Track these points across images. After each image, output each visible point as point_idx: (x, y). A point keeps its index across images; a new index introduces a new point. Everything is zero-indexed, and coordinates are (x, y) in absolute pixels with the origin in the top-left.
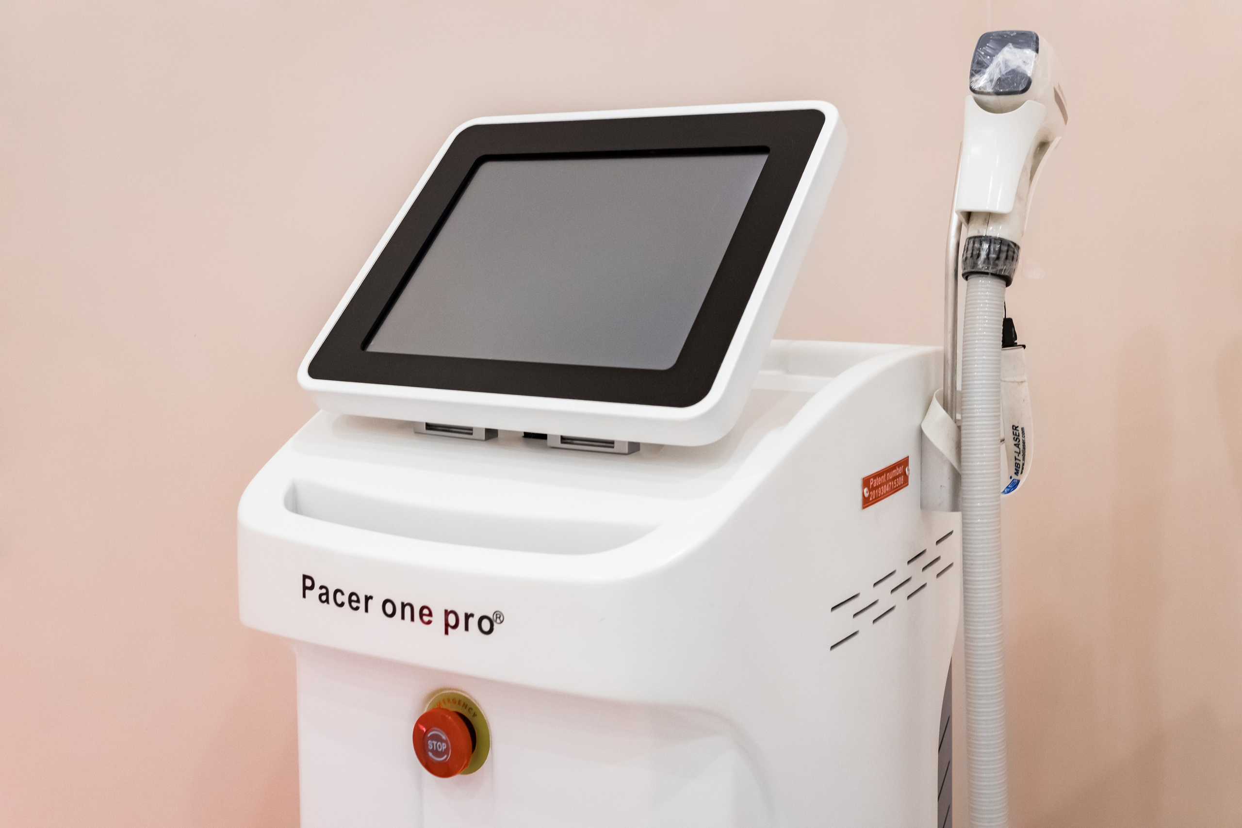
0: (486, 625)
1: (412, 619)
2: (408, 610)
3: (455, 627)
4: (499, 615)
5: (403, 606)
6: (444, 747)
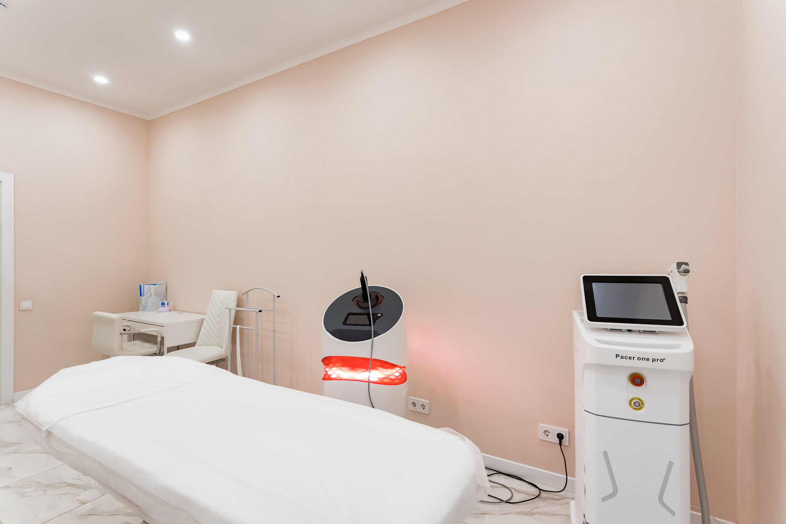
0: (662, 360)
1: (645, 360)
2: (644, 359)
3: (655, 361)
4: (664, 359)
5: (643, 358)
6: (640, 381)
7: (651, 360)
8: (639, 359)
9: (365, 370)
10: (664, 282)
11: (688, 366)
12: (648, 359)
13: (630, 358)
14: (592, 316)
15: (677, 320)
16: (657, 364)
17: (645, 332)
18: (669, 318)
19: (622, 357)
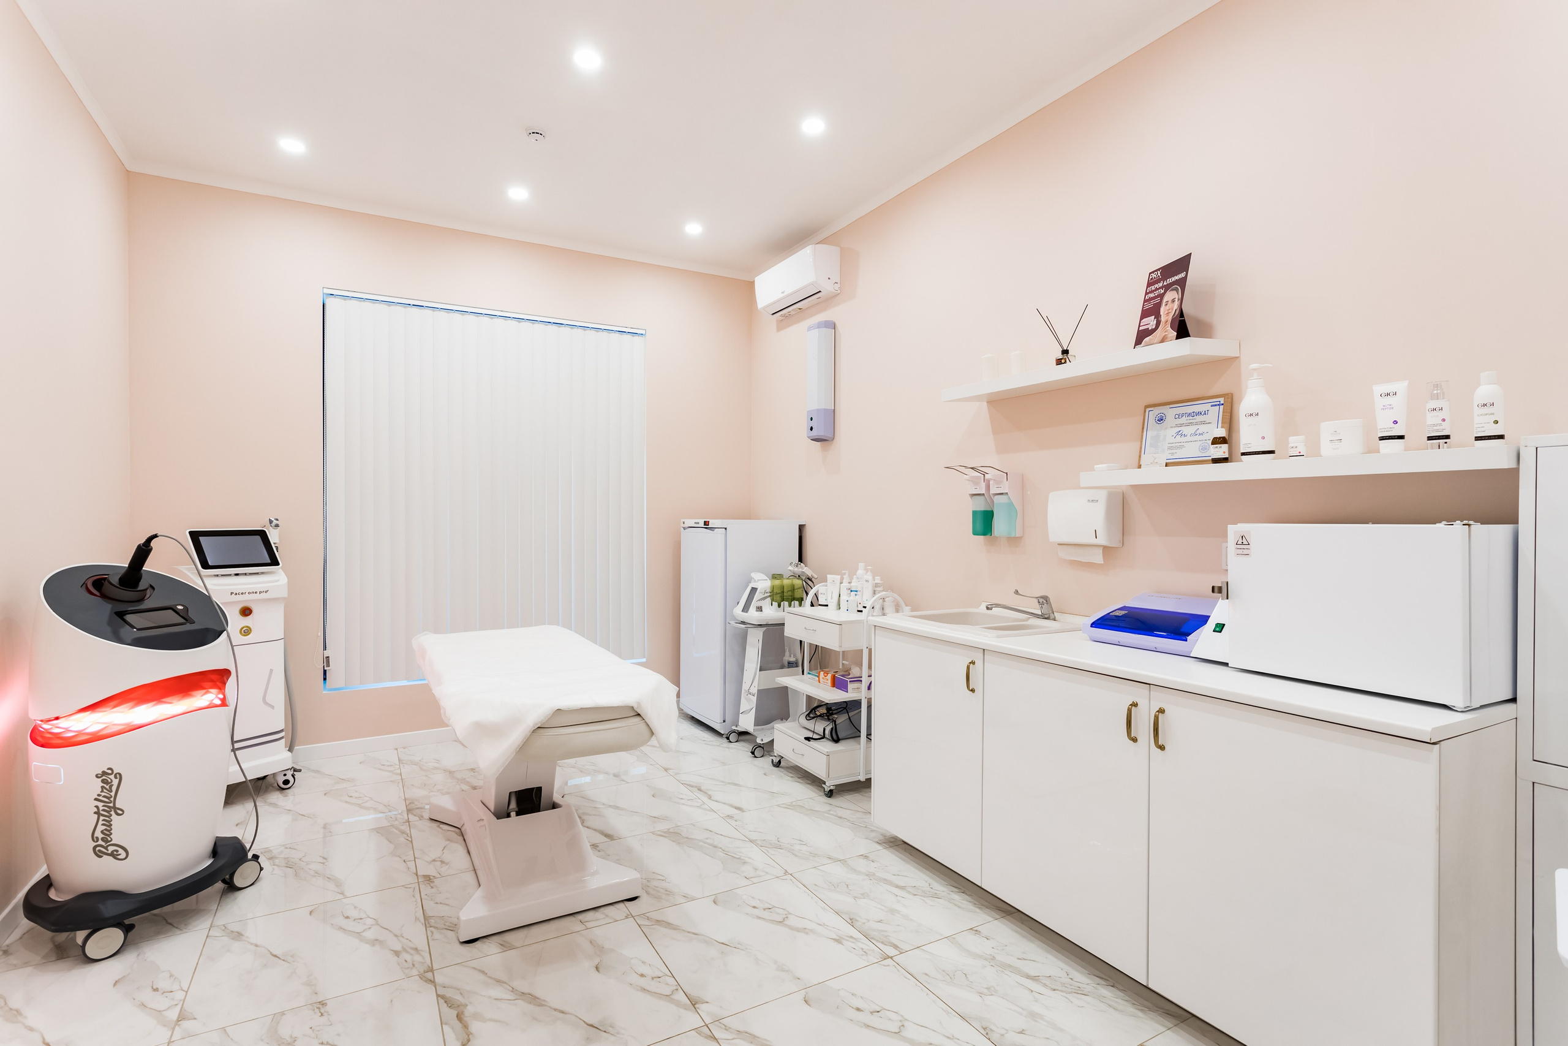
0: (265, 593)
4: (267, 591)
6: (249, 612)
7: (258, 593)
8: (249, 593)
9: (204, 691)
10: (262, 534)
11: (284, 594)
12: (256, 593)
13: (242, 594)
14: (205, 565)
15: (274, 562)
16: (264, 596)
17: (251, 574)
18: (269, 561)
19: (236, 594)
